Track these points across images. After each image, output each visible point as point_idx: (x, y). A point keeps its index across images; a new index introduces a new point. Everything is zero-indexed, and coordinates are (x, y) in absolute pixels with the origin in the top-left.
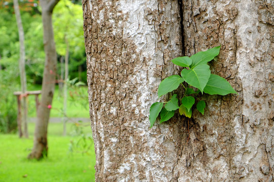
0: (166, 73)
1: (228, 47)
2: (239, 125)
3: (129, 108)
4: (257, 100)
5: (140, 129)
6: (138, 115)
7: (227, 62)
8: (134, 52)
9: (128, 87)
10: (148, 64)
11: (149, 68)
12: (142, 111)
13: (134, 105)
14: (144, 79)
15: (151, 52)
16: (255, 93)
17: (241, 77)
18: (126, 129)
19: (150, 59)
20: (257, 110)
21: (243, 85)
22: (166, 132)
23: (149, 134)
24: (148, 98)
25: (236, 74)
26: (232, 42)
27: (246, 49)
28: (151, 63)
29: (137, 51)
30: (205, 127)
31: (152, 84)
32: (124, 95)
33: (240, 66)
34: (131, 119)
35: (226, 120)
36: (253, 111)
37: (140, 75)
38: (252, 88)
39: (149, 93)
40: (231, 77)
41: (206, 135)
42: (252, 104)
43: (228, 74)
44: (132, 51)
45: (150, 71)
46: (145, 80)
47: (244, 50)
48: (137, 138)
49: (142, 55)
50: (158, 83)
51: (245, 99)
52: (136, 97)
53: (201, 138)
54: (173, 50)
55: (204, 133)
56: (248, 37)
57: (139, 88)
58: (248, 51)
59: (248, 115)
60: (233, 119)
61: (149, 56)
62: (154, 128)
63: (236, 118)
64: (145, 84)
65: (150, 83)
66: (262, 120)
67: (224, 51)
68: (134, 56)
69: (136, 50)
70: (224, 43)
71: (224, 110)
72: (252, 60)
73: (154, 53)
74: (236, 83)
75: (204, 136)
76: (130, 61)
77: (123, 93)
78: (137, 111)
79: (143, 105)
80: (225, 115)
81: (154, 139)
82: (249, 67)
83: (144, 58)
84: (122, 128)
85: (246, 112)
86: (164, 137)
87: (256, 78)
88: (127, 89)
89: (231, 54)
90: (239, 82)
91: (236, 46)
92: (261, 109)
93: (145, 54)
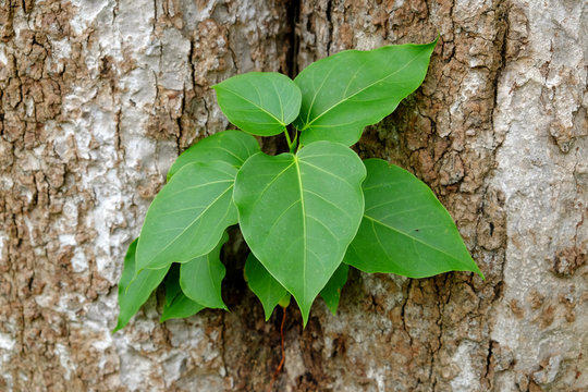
0: (202, 120)
1: (468, 51)
2: (471, 376)
3: (50, 246)
4: (560, 286)
5: (94, 325)
6: (86, 277)
7: (452, 117)
8: (64, 33)
9: (44, 167)
10: (121, 86)
11: (127, 104)
12: (101, 263)
13: (69, 240)
14: (106, 144)
15: (136, 36)
16: (557, 261)
17: (508, 192)
18: (41, 317)
19: (130, 66)
20: (556, 324)
21: (510, 226)
22: (194, 343)
23: (125, 346)
24: (121, 219)
25: (484, 176)
26: (486, 31)
27: (546, 70)
28: (134, 82)
29: (78, 26)
30: (341, 344)
31: (141, 167)
32: (30, 197)
33: (509, 141)
34: (59, 285)
35: (422, 351)
36: (535, 331)
37: (90, 129)
38: (544, 240)
39: (126, 199)
40: (463, 187)
41: (342, 371)
42: (539, 302)
43: (450, 171)
44: (54, 27)
45: (131, 113)
46: (110, 149)
47: (533, 74)
48: (81, 356)
49: (95, 46)
50: (167, 163)
51: (510, 280)
52: (75, 208)
53: (324, 378)
54: (237, 23)
55: (338, 361)
56: (561, 16)
57: (88, 179)
58: (554, 81)
59: (513, 344)
60: (450, 353)
61: (126, 51)
62: (148, 326)
63: (463, 349)
64: (110, 164)
65: (132, 164)
66: (570, 360)
67: (446, 68)
68: (64, 48)
69: (73, 22)
70: (452, 31)
71: (417, 310)
72: (567, 122)
73: (147, 39)
74: (480, 210)
75: (338, 374)
76: (48, 67)
77: (26, 190)
78: (79, 262)
79: (105, 241)
80: (420, 329)
81: (146, 365)
82: (547, 152)
83: (105, 60)
84: (28, 313)
85: (506, 332)
86: (185, 361)
87: (571, 196)
88: (39, 176)
89: (474, 83)
90: (494, 209)
91: (503, 55)
92: (570, 320)
93: (109, 43)
